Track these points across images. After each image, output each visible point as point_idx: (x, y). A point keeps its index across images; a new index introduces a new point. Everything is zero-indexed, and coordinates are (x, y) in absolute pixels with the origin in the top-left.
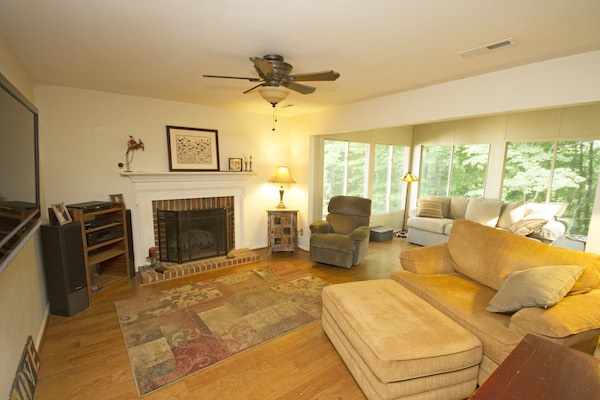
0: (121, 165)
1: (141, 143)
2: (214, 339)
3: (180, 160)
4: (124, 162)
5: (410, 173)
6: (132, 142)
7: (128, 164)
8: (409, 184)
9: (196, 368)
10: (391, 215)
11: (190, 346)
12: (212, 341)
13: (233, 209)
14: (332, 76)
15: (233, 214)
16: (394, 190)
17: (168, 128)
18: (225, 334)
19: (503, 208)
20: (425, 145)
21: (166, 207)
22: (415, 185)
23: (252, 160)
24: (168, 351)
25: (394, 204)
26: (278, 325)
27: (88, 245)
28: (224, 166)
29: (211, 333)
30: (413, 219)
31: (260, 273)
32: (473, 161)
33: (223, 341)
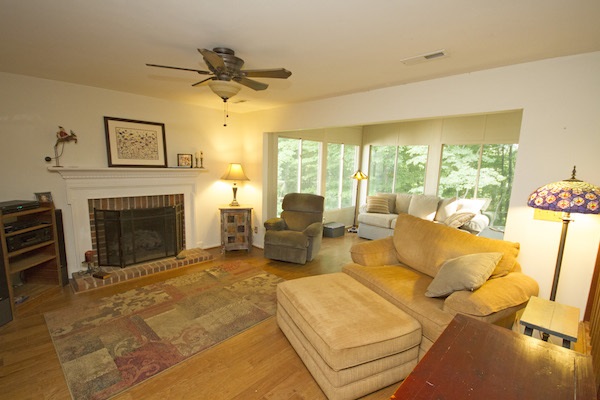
0: (48, 159)
1: (73, 135)
2: (163, 344)
3: (121, 155)
4: (52, 156)
5: (360, 171)
6: (62, 133)
7: (57, 158)
8: (359, 182)
9: (143, 377)
10: (343, 211)
11: (135, 355)
12: (161, 347)
13: (182, 208)
14: (284, 74)
15: (183, 213)
16: (346, 188)
17: (106, 119)
18: (175, 339)
19: (440, 204)
20: (374, 145)
21: (105, 205)
22: (364, 183)
23: (203, 156)
24: (109, 363)
25: (346, 201)
26: (232, 324)
27: (9, 251)
28: (172, 162)
29: (159, 339)
30: (363, 214)
31: (212, 273)
32: (415, 160)
33: (173, 346)
